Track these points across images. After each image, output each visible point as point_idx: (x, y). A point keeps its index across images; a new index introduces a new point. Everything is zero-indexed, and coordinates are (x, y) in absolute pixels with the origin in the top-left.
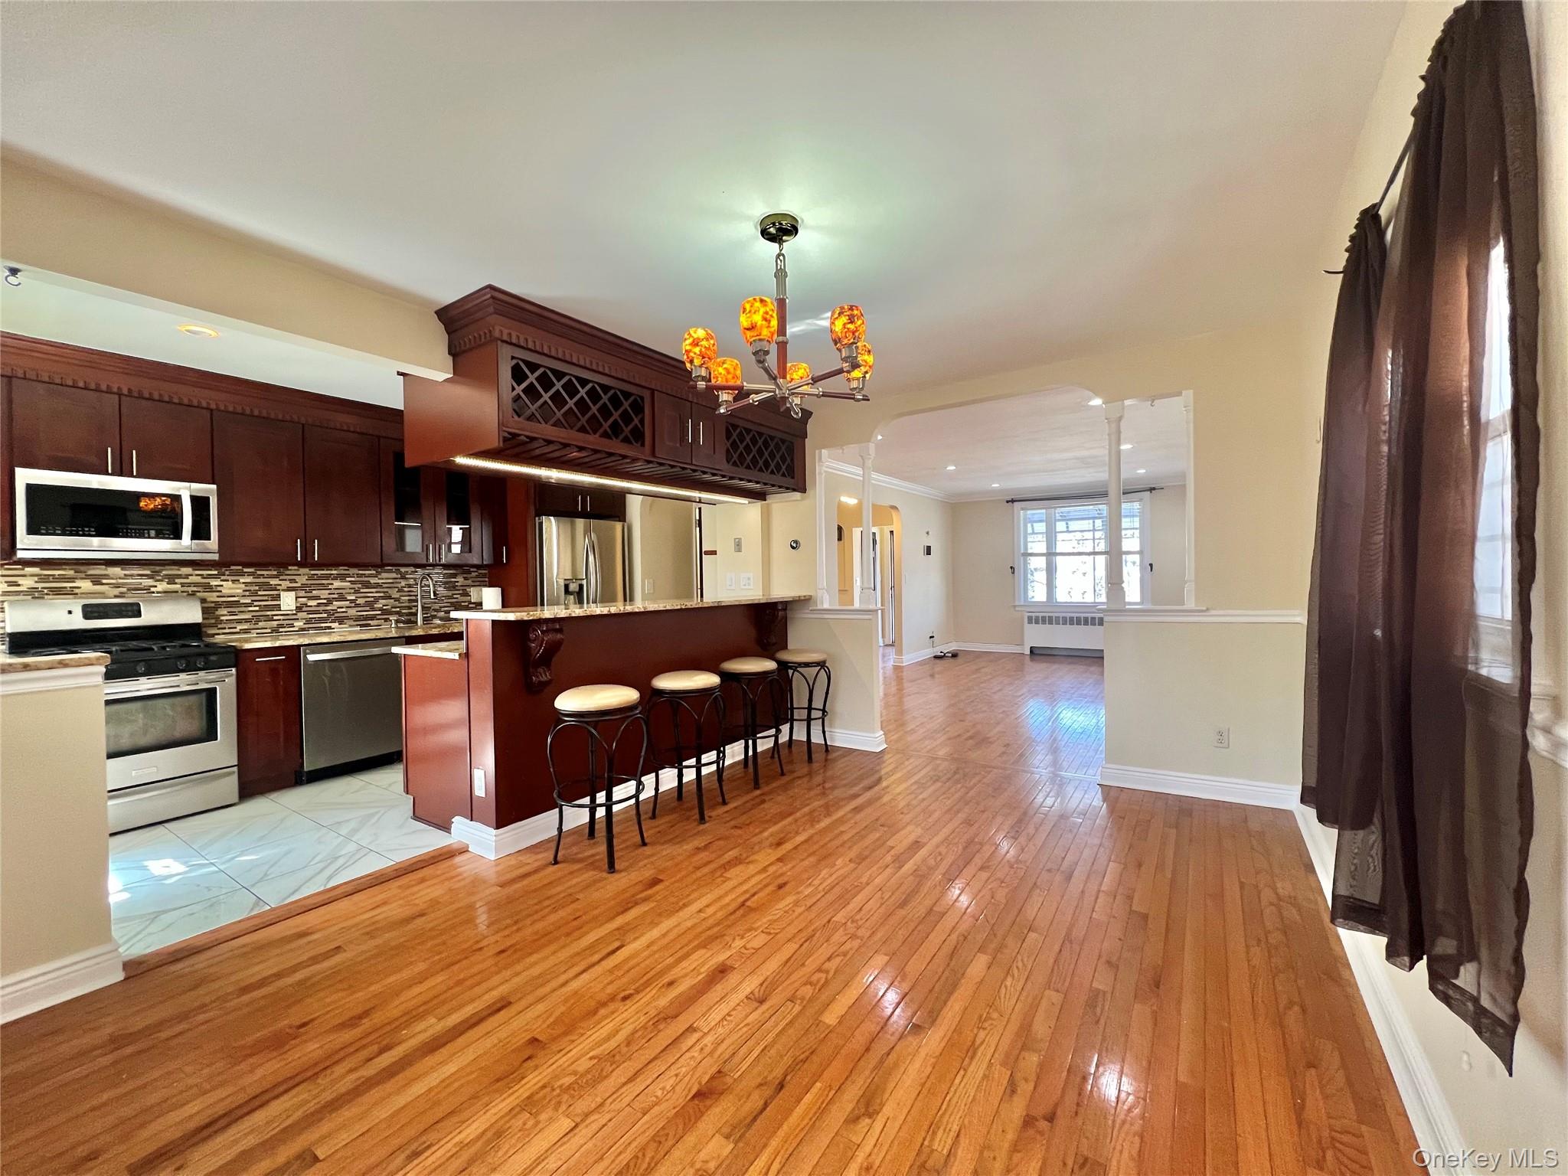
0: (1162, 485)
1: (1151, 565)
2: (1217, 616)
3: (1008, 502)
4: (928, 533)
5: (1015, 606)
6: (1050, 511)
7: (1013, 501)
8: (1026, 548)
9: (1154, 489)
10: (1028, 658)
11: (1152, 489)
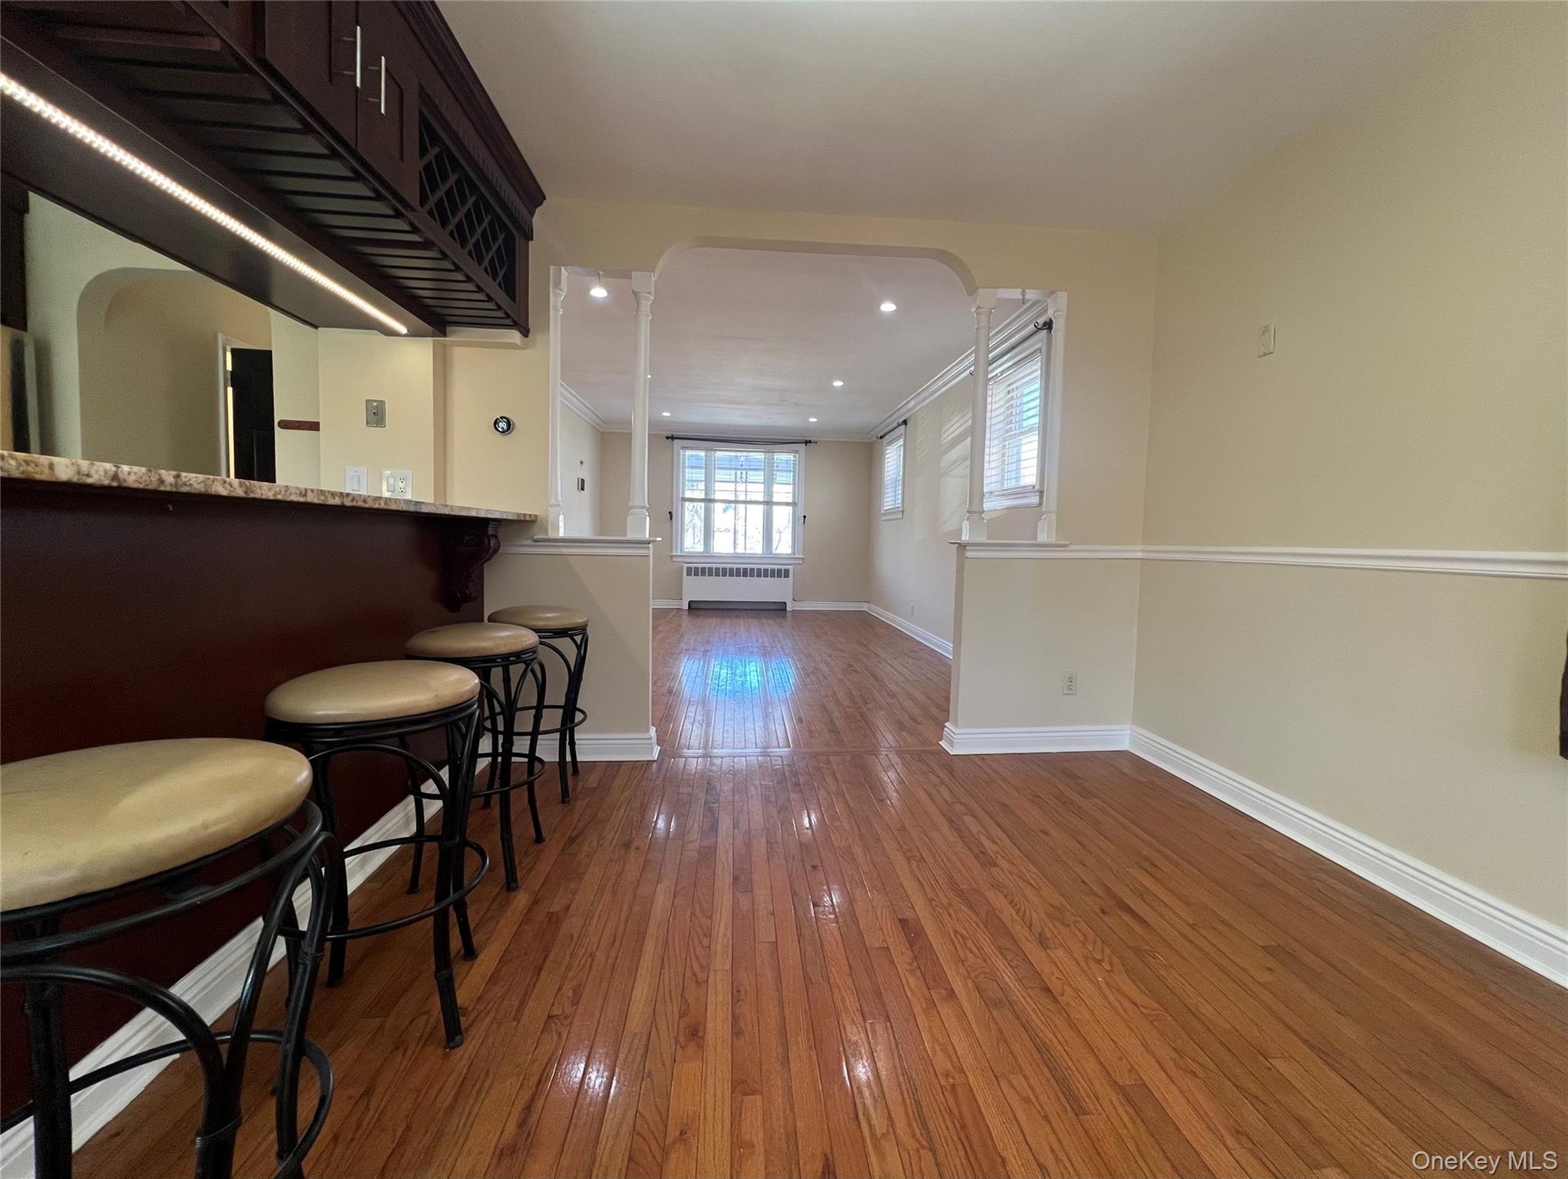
0: (816, 439)
1: (805, 517)
2: (1077, 552)
3: (667, 438)
4: (582, 463)
5: (672, 557)
6: (709, 453)
7: (672, 438)
8: (683, 493)
9: (810, 442)
10: (686, 613)
11: (807, 442)
